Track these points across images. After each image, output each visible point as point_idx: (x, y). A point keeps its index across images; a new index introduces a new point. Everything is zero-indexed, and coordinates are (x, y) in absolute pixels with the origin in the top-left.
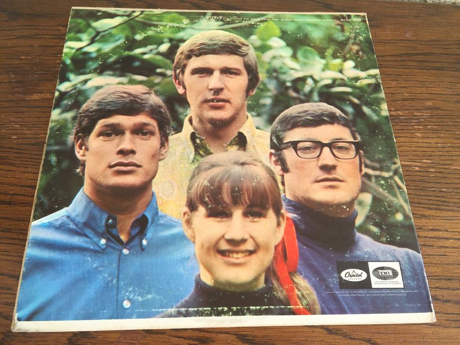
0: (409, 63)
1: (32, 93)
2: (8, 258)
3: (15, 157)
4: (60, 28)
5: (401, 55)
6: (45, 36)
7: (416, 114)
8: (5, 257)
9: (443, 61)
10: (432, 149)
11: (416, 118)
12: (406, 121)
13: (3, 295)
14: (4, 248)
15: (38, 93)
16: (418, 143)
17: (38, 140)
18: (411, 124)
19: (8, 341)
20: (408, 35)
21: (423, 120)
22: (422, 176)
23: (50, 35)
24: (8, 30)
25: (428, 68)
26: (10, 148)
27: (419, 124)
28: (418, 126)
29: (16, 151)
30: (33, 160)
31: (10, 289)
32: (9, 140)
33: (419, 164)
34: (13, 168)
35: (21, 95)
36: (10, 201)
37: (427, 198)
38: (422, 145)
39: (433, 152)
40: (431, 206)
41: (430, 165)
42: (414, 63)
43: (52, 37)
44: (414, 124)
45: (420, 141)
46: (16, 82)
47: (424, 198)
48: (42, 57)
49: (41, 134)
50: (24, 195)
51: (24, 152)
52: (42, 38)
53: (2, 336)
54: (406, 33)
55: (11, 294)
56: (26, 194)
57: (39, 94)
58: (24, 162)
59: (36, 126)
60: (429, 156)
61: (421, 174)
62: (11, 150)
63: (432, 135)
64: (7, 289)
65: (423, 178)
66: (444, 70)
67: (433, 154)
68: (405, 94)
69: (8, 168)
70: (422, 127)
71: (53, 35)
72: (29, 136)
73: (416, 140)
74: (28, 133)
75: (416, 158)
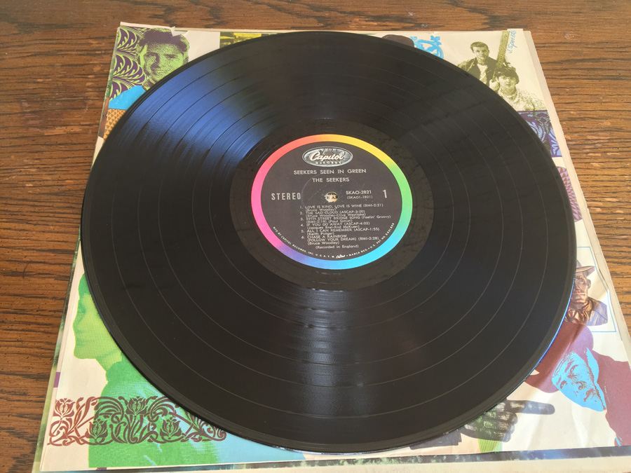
0: (573, 72)
1: (54, 126)
2: (23, 350)
3: (31, 212)
4: (91, 41)
5: (561, 62)
6: (69, 53)
7: (589, 137)
8: (18, 350)
9: (619, 68)
10: (616, 184)
11: (590, 142)
12: (577, 147)
13: (16, 403)
14: (15, 336)
15: (61, 126)
16: (597, 175)
17: (63, 188)
18: (585, 151)
19: (22, 469)
20: (568, 37)
21: (599, 145)
22: (607, 220)
23: (77, 50)
24: (19, 46)
25: (600, 77)
26: (23, 200)
27: (595, 150)
28: (594, 153)
29: (31, 203)
30: (57, 215)
31: (25, 394)
32: (23, 189)
33: (601, 204)
34: (27, 227)
35: (38, 130)
36: (24, 272)
37: (616, 249)
38: (602, 178)
39: (618, 187)
40: (624, 260)
41: (616, 205)
42: (579, 72)
43: (79, 53)
44: (588, 151)
45: (598, 172)
46: (30, 112)
47: (613, 249)
48: (68, 80)
49: (67, 179)
50: (44, 263)
51: (43, 204)
52: (66, 54)
53: (14, 462)
54: (565, 34)
55: (27, 401)
56: (47, 261)
57: (64, 128)
58: (43, 218)
59: (60, 169)
60: (614, 193)
61: (605, 217)
62: (25, 202)
63: (614, 165)
64: (20, 395)
65: (607, 222)
66: (622, 79)
67: (619, 189)
68: (572, 112)
69: (21, 226)
70: (599, 155)
71: (83, 50)
72: (50, 183)
73: (594, 172)
74: (48, 178)
75: (595, 195)
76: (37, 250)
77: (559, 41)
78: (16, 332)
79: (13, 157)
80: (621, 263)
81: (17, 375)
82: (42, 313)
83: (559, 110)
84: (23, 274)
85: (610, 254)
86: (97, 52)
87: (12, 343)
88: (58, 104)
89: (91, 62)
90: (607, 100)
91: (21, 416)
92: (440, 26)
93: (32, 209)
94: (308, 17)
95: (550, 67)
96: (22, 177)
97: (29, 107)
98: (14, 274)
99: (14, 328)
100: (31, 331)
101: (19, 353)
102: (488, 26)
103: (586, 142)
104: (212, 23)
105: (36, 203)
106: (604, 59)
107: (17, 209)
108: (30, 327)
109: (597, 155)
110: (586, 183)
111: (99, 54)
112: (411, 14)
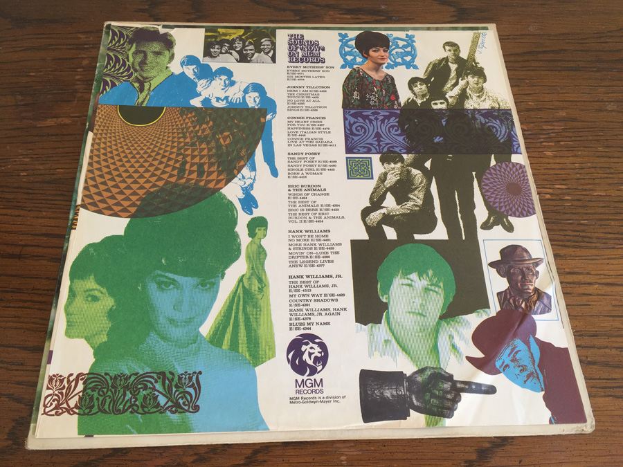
76: (32, 234)
77: (524, 33)
78: (13, 309)
79: (8, 147)
80: (565, 246)
81: (15, 347)
82: (36, 292)
83: (517, 101)
84: (19, 257)
85: (556, 237)
86: (86, 46)
87: (10, 319)
88: (49, 96)
89: (80, 56)
90: (564, 91)
91: (19, 383)
92: (410, 19)
93: (26, 196)
94: (285, 10)
95: (512, 59)
96: (16, 167)
97: (22, 100)
98: (12, 256)
99: (11, 305)
100: (26, 308)
101: (16, 328)
102: (455, 19)
103: (541, 132)
104: (193, 16)
105: (30, 191)
106: (565, 50)
107: (12, 196)
108: (26, 305)
109: (550, 144)
110: (537, 171)
111: (87, 48)
112: (383, 7)
